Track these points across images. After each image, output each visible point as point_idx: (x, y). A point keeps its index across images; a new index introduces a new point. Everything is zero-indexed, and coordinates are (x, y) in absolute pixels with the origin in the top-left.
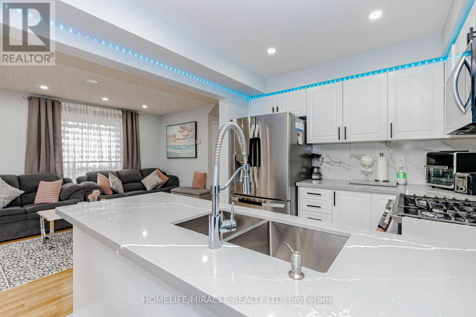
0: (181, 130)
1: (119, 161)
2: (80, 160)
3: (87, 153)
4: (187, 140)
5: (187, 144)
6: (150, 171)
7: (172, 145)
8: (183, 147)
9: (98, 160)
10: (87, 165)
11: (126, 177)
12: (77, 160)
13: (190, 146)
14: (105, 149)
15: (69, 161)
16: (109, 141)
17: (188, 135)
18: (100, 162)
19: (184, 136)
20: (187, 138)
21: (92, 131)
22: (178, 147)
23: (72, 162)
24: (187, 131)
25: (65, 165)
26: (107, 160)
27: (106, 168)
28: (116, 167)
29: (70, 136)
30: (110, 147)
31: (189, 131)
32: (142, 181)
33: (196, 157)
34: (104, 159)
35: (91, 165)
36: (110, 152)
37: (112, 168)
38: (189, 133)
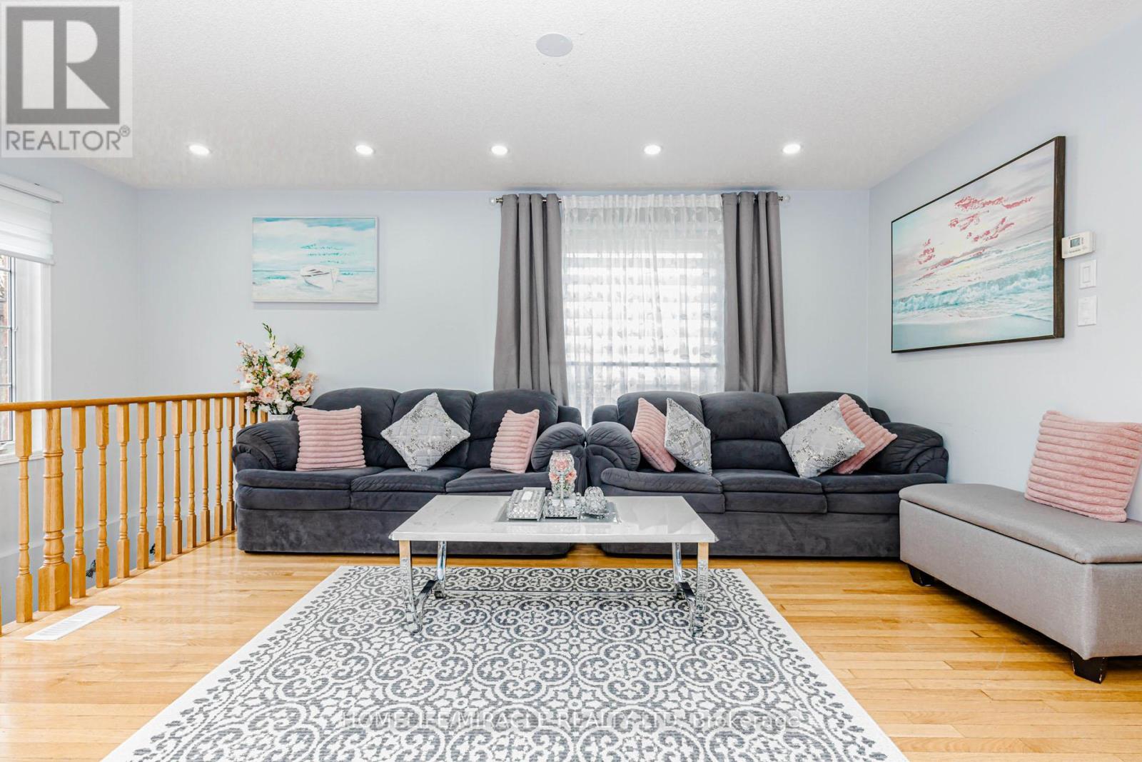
0: (963, 214)
1: (714, 365)
2: (606, 358)
3: (621, 337)
4: (994, 255)
5: (994, 275)
6: (818, 401)
7: (916, 296)
8: (975, 293)
9: (651, 359)
10: (623, 374)
11: (728, 416)
12: (598, 358)
13: (1014, 279)
14: (671, 326)
15: (577, 360)
16: (683, 297)
17: (1004, 224)
18: (656, 365)
19: (976, 239)
20: (996, 244)
21: (634, 272)
22: (946, 299)
23: (586, 364)
24: (999, 206)
25: (571, 372)
26: (677, 359)
27: (676, 386)
28: (704, 384)
29: (582, 289)
30: (684, 317)
31: (1008, 207)
32: (783, 439)
33: (1059, 331)
34: (668, 358)
35: (633, 373)
36: (684, 334)
37: (690, 388)
38: (1009, 214)
